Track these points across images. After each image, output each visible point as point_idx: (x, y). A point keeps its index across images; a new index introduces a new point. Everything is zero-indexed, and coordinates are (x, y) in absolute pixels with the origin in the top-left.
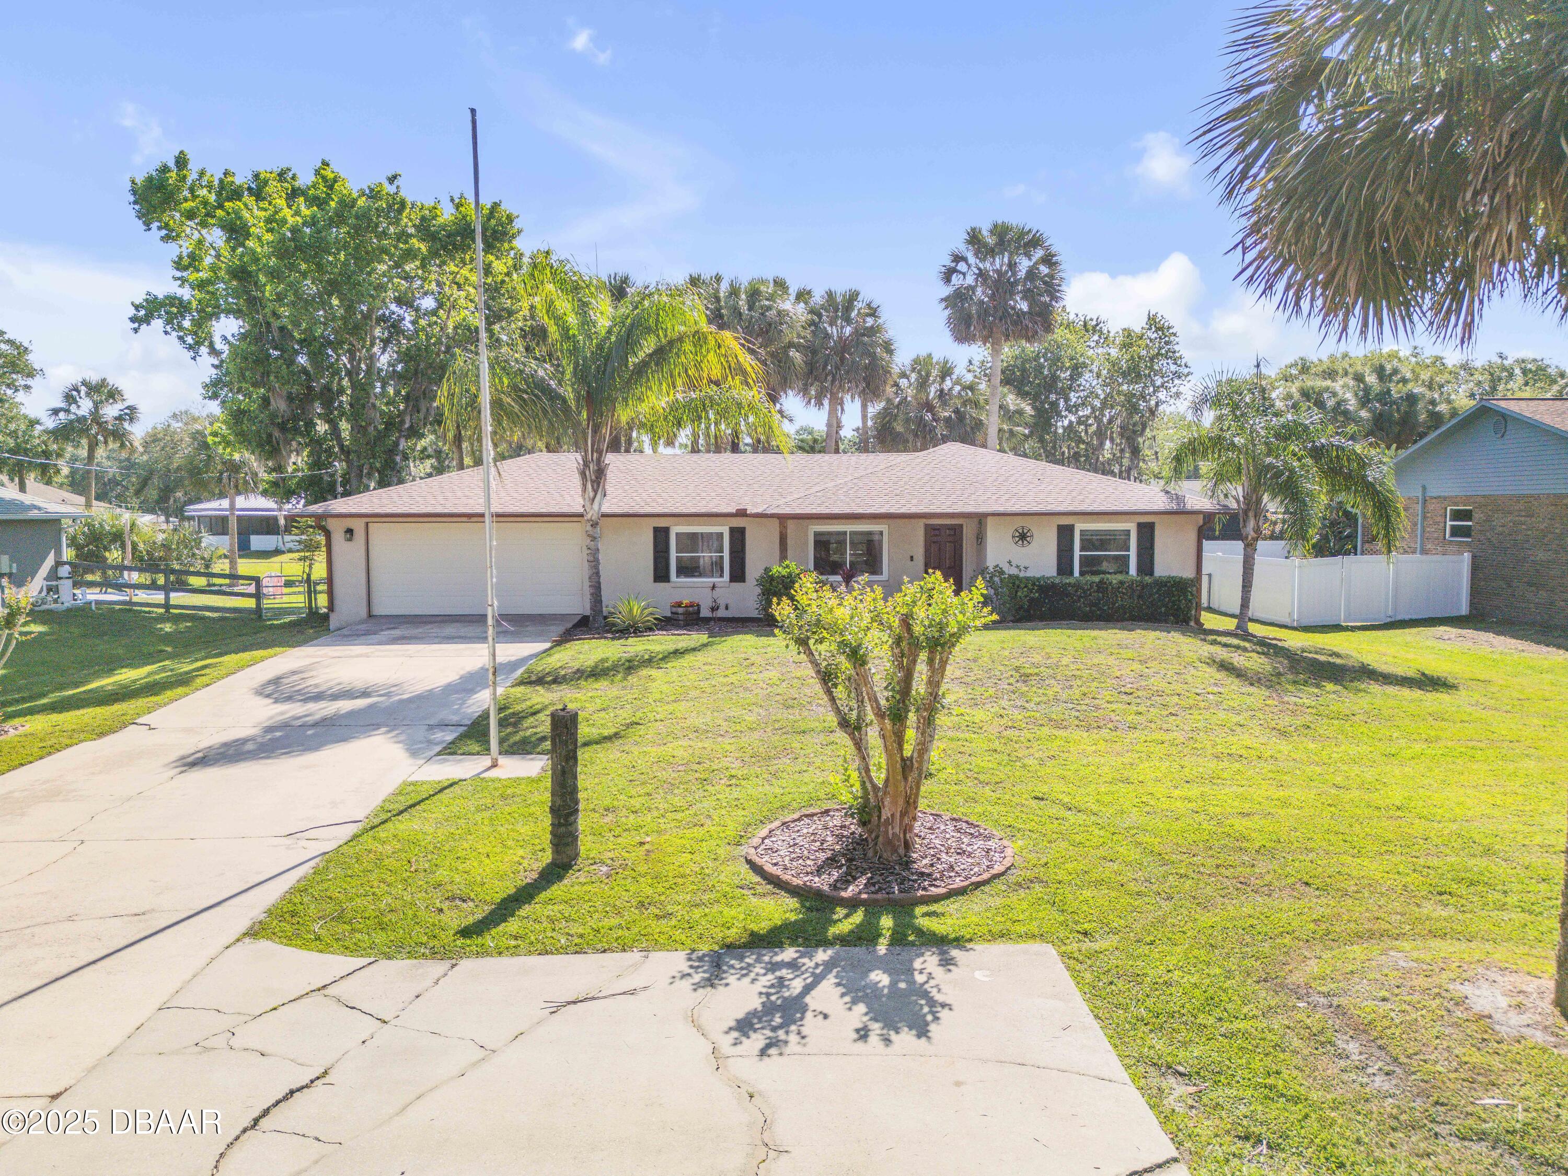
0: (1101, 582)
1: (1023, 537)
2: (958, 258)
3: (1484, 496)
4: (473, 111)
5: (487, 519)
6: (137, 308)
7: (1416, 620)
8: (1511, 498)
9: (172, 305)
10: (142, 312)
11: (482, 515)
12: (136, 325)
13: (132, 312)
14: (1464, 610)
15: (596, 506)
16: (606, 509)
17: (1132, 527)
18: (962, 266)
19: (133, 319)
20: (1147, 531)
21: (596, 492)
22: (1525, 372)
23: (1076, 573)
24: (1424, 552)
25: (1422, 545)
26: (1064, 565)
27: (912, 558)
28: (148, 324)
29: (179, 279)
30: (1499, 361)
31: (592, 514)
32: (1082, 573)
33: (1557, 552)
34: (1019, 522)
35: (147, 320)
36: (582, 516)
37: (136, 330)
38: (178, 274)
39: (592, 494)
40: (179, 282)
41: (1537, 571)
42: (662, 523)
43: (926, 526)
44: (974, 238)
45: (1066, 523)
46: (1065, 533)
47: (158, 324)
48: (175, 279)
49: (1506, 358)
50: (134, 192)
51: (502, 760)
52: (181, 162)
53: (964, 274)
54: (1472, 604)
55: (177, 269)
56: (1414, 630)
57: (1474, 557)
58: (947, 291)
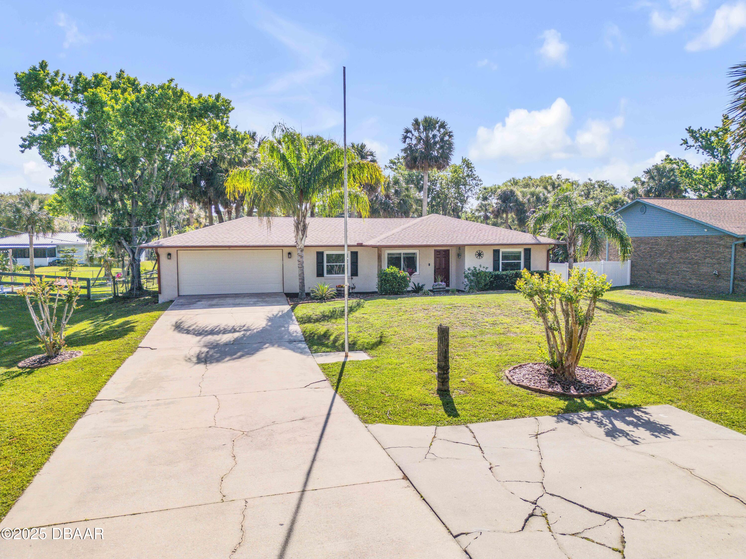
0: (516, 273)
1: (480, 255)
2: (407, 131)
3: (636, 237)
4: (344, 68)
5: (346, 247)
6: (24, 140)
7: (619, 287)
8: (648, 238)
9: (44, 140)
10: (27, 143)
11: (343, 246)
12: (23, 149)
13: (21, 142)
14: (628, 283)
15: (303, 242)
16: (306, 244)
17: (521, 250)
18: (409, 135)
19: (22, 146)
20: (528, 252)
21: (303, 235)
22: (599, 186)
23: (501, 270)
24: (609, 260)
25: (608, 257)
26: (496, 268)
27: (429, 265)
28: (30, 149)
29: (32, 126)
30: (589, 182)
31: (301, 245)
32: (503, 270)
33: (669, 259)
34: (478, 248)
35: (30, 146)
36: (295, 246)
37: (23, 152)
38: (32, 123)
39: (301, 236)
40: (33, 128)
41: (661, 267)
42: (320, 250)
43: (435, 250)
44: (417, 122)
45: (496, 249)
46: (496, 252)
47: (35, 149)
48: (31, 126)
49: (592, 180)
50: (18, 79)
51: (350, 354)
52: (43, 66)
53: (411, 139)
54: (631, 280)
55: (31, 120)
56: (618, 291)
57: (632, 262)
58: (405, 146)
